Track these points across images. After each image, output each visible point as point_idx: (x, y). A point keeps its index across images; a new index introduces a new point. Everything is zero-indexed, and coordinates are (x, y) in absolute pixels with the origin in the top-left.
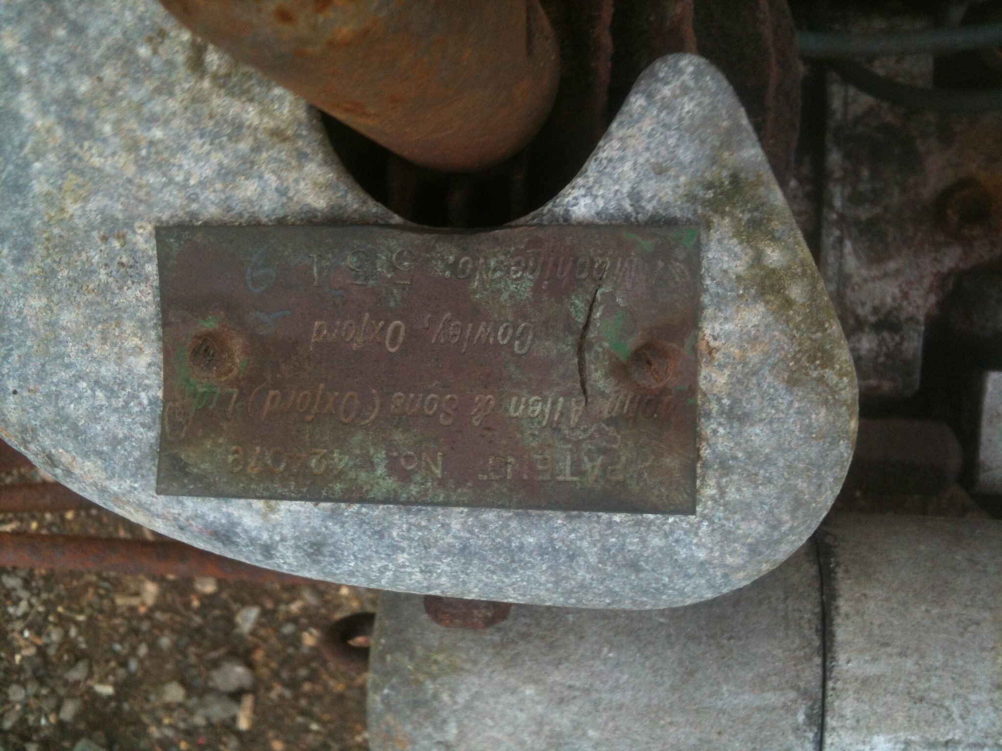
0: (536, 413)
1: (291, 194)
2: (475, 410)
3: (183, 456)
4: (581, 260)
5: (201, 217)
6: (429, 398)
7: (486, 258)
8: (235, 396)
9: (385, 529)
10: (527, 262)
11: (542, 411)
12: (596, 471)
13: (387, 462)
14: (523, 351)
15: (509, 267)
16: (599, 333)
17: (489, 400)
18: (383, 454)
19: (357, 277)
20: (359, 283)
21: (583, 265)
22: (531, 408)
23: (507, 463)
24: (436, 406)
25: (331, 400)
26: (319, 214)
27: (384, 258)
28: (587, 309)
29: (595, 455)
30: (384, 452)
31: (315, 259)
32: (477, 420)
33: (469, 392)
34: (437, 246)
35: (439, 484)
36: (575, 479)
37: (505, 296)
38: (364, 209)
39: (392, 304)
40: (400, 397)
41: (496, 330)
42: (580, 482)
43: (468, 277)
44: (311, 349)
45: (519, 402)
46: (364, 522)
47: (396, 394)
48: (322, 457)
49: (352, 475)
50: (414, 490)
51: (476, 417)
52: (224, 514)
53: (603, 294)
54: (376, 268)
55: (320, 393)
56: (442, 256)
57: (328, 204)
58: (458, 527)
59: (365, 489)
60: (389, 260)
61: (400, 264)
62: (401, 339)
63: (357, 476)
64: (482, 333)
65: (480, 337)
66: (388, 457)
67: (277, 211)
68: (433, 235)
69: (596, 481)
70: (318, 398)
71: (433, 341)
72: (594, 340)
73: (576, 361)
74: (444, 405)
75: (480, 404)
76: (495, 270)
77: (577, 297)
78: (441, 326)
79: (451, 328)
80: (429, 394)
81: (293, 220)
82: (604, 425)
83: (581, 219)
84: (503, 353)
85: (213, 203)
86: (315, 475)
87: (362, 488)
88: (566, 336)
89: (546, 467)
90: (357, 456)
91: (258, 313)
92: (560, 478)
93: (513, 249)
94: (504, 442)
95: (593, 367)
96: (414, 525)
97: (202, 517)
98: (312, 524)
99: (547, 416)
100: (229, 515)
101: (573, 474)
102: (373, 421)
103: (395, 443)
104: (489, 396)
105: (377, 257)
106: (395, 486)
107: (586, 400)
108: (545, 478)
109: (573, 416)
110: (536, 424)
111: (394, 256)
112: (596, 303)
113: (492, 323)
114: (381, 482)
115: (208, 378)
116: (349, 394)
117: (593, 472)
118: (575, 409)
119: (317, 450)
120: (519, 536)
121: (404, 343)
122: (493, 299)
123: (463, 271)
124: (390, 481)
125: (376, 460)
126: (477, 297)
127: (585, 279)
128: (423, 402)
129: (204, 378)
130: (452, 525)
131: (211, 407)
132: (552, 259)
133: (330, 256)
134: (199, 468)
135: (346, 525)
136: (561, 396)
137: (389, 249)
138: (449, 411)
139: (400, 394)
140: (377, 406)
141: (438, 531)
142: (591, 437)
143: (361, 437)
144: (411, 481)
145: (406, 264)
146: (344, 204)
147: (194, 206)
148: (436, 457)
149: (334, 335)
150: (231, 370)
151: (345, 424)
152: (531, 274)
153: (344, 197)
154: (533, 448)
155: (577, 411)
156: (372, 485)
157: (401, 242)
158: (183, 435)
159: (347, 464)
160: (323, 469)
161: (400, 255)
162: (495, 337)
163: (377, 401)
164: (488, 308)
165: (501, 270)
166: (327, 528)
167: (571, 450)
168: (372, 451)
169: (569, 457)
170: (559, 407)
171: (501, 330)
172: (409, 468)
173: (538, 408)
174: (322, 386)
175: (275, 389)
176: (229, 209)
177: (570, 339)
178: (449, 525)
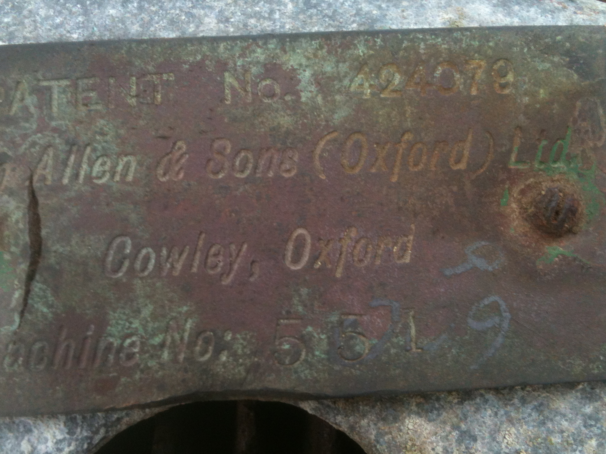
0: (100, 161)
1: (455, 434)
2: (183, 161)
3: (576, 76)
4: (42, 367)
5: (579, 394)
6: (248, 172)
7: (175, 360)
8: (513, 158)
9: (303, 11)
10: (117, 358)
11: (91, 165)
12: (18, 95)
13: (298, 88)
14: (118, 240)
15: (142, 351)
16: (15, 271)
17: (165, 174)
18: (304, 97)
19: (354, 324)
20: (352, 318)
21: (40, 360)
22: (107, 168)
23: (137, 96)
24: (237, 163)
25: (380, 162)
26: (414, 408)
27: (317, 353)
28: (30, 301)
29: (20, 115)
30: (303, 99)
31: (413, 345)
32: (180, 148)
33: (192, 182)
34: (244, 374)
35: (226, 64)
36: (45, 84)
37: (146, 312)
38: (351, 419)
39: (304, 291)
40: (288, 171)
41: (159, 267)
42: (39, 80)
43: (199, 334)
44: (413, 227)
45: (124, 175)
46: (330, 18)
47: (293, 173)
48: (386, 87)
49: (343, 67)
50: (260, 55)
51: (181, 152)
52: (517, 15)
53: (11, 322)
54: (328, 338)
55: (396, 170)
56: (236, 360)
57: (403, 423)
58: (207, 20)
59: (325, 50)
60: (310, 350)
61: (293, 346)
62: (290, 246)
63: (337, 67)
64: (178, 261)
65: (180, 255)
66: (297, 94)
67: (473, 409)
68: (249, 388)
69: (18, 83)
70: (398, 163)
71: (245, 246)
72: (21, 260)
73: (44, 232)
74: (227, 164)
75: (177, 169)
76: (162, 345)
77: (44, 315)
78: (236, 267)
79: (221, 264)
80: (247, 178)
81: (450, 398)
82: (10, 153)
83: (51, 423)
84: (147, 236)
85: (564, 416)
86: (392, 64)
87: (329, 52)
88: (58, 263)
89: (85, 94)
90: (339, 91)
91: (490, 269)
92: (65, 83)
93: (137, 376)
94: (142, 123)
95: (21, 226)
96: (264, 18)
97: (544, 11)
98: (399, 11)
99: (85, 159)
100: (509, 14)
101: (49, 89)
102: (321, 138)
103: (289, 112)
104: (163, 179)
105: (327, 353)
106: (284, 58)
107: (31, 182)
108: (86, 81)
109: (50, 162)
110: (100, 147)
111: (303, 356)
112: (20, 309)
113: (164, 274)
114: (304, 61)
115: (553, 181)
116: (357, 171)
117: (23, 94)
118: (47, 171)
119: (394, 95)
120: (128, 15)
121: (286, 241)
122: (163, 307)
123: (207, 341)
124: (292, 63)
125: (313, 88)
126: (185, 308)
127: (35, 341)
128: (255, 168)
129: (558, 180)
130: (215, 21)
131: (544, 143)
132: (83, 365)
133: (393, 351)
134: (552, 62)
135: (354, 12)
136: (66, 186)
137: (310, 366)
138: (218, 157)
139: (286, 175)
140: (317, 157)
141: (233, 13)
142: (25, 137)
143: (336, 116)
144: (265, 65)
145: (287, 347)
146: (380, 424)
147: (588, 409)
148: (232, 98)
149: (382, 246)
150: (523, 192)
151: (359, 132)
152: (111, 344)
153: (380, 434)
154: (102, 118)
155: (44, 169)
156: (315, 55)
157: (294, 377)
158: (579, 104)
159: (351, 81)
160: (384, 74)
161: (296, 357)
162: (158, 256)
163: (317, 163)
164: (171, 295)
165: (153, 346)
166: (380, 8)
167: (52, 118)
168: (319, 99)
169: (55, 109)
170: (68, 172)
171: (151, 267)
172: (268, 82)
173: (97, 169)
174: (395, 179)
175: (459, 171)
176: (539, 409)
177: (52, 260)
178: (219, 21)
